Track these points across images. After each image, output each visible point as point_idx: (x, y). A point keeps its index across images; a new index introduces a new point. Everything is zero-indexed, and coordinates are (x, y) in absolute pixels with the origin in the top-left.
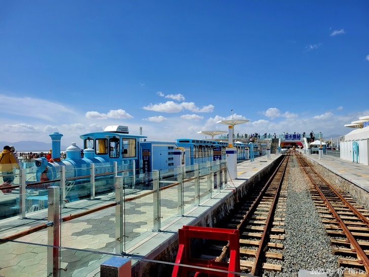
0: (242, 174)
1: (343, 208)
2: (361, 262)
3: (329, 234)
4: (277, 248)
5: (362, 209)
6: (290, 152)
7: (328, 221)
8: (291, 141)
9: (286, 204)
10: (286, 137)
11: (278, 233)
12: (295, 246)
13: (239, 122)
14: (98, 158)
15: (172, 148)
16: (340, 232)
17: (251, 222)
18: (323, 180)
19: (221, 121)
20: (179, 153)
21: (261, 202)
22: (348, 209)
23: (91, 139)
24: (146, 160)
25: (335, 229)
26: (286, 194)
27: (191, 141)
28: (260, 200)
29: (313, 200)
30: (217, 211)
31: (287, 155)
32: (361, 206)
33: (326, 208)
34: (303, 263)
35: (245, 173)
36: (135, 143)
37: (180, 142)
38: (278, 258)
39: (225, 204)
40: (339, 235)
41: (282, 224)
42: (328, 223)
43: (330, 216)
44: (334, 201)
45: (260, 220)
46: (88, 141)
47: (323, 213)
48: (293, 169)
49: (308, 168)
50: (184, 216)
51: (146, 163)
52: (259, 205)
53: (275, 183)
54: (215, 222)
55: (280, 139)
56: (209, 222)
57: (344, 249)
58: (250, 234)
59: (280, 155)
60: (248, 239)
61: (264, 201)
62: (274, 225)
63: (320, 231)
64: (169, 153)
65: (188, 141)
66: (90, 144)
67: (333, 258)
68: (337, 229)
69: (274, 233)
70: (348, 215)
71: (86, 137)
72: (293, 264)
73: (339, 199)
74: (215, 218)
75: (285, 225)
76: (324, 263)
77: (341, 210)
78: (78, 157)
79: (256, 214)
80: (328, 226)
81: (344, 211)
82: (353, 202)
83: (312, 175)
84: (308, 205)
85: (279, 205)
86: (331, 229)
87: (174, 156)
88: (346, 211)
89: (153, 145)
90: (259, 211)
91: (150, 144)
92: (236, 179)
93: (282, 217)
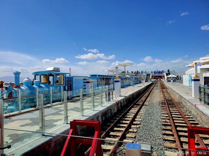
0: (125, 93)
1: (176, 111)
2: (175, 138)
3: (163, 125)
4: (133, 132)
5: (186, 111)
6: (157, 81)
7: (165, 118)
8: (157, 75)
9: (145, 109)
10: (155, 73)
11: (136, 124)
12: (144, 131)
13: (128, 65)
14: (42, 85)
15: (86, 79)
16: (169, 123)
17: (124, 119)
18: (170, 96)
19: (118, 64)
20: (89, 82)
21: (132, 109)
22: (178, 112)
23: (38, 75)
24: (69, 86)
25: (167, 122)
26: (147, 104)
27: (97, 76)
28: (132, 107)
29: (161, 107)
30: (104, 113)
31: (155, 83)
32: (185, 110)
33: (166, 111)
34: (145, 140)
35: (127, 93)
36: (63, 77)
37: (92, 76)
38: (132, 137)
39: (111, 110)
40: (168, 125)
41: (140, 119)
42: (165, 119)
43: (167, 115)
44: (172, 107)
45: (129, 118)
46: (36, 76)
47: (164, 114)
48: (156, 90)
49: (164, 90)
50: (83, 116)
51: (69, 88)
52: (131, 110)
53: (143, 98)
54: (104, 119)
55: (151, 74)
56: (99, 119)
57: (169, 132)
58: (121, 125)
59: (151, 83)
60: (120, 128)
61: (134, 108)
62: (136, 120)
63: (159, 123)
64: (84, 82)
65: (96, 76)
66: (38, 77)
67: (162, 137)
68: (168, 122)
69: (134, 124)
70: (177, 115)
71: (36, 74)
72: (140, 140)
73: (175, 106)
74: (104, 117)
75: (141, 120)
76: (156, 139)
77: (174, 112)
78: (30, 85)
79: (127, 115)
80: (164, 120)
81: (175, 112)
82: (182, 108)
83: (165, 93)
84: (158, 110)
85: (141, 110)
86: (165, 122)
87: (86, 84)
88: (177, 113)
89: (74, 78)
90: (130, 113)
91: (72, 78)
92: (120, 96)
93: (141, 116)
